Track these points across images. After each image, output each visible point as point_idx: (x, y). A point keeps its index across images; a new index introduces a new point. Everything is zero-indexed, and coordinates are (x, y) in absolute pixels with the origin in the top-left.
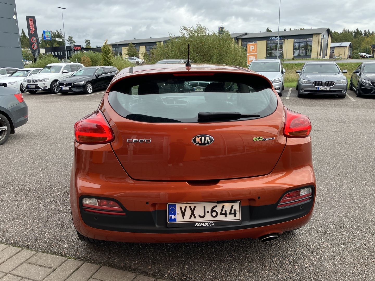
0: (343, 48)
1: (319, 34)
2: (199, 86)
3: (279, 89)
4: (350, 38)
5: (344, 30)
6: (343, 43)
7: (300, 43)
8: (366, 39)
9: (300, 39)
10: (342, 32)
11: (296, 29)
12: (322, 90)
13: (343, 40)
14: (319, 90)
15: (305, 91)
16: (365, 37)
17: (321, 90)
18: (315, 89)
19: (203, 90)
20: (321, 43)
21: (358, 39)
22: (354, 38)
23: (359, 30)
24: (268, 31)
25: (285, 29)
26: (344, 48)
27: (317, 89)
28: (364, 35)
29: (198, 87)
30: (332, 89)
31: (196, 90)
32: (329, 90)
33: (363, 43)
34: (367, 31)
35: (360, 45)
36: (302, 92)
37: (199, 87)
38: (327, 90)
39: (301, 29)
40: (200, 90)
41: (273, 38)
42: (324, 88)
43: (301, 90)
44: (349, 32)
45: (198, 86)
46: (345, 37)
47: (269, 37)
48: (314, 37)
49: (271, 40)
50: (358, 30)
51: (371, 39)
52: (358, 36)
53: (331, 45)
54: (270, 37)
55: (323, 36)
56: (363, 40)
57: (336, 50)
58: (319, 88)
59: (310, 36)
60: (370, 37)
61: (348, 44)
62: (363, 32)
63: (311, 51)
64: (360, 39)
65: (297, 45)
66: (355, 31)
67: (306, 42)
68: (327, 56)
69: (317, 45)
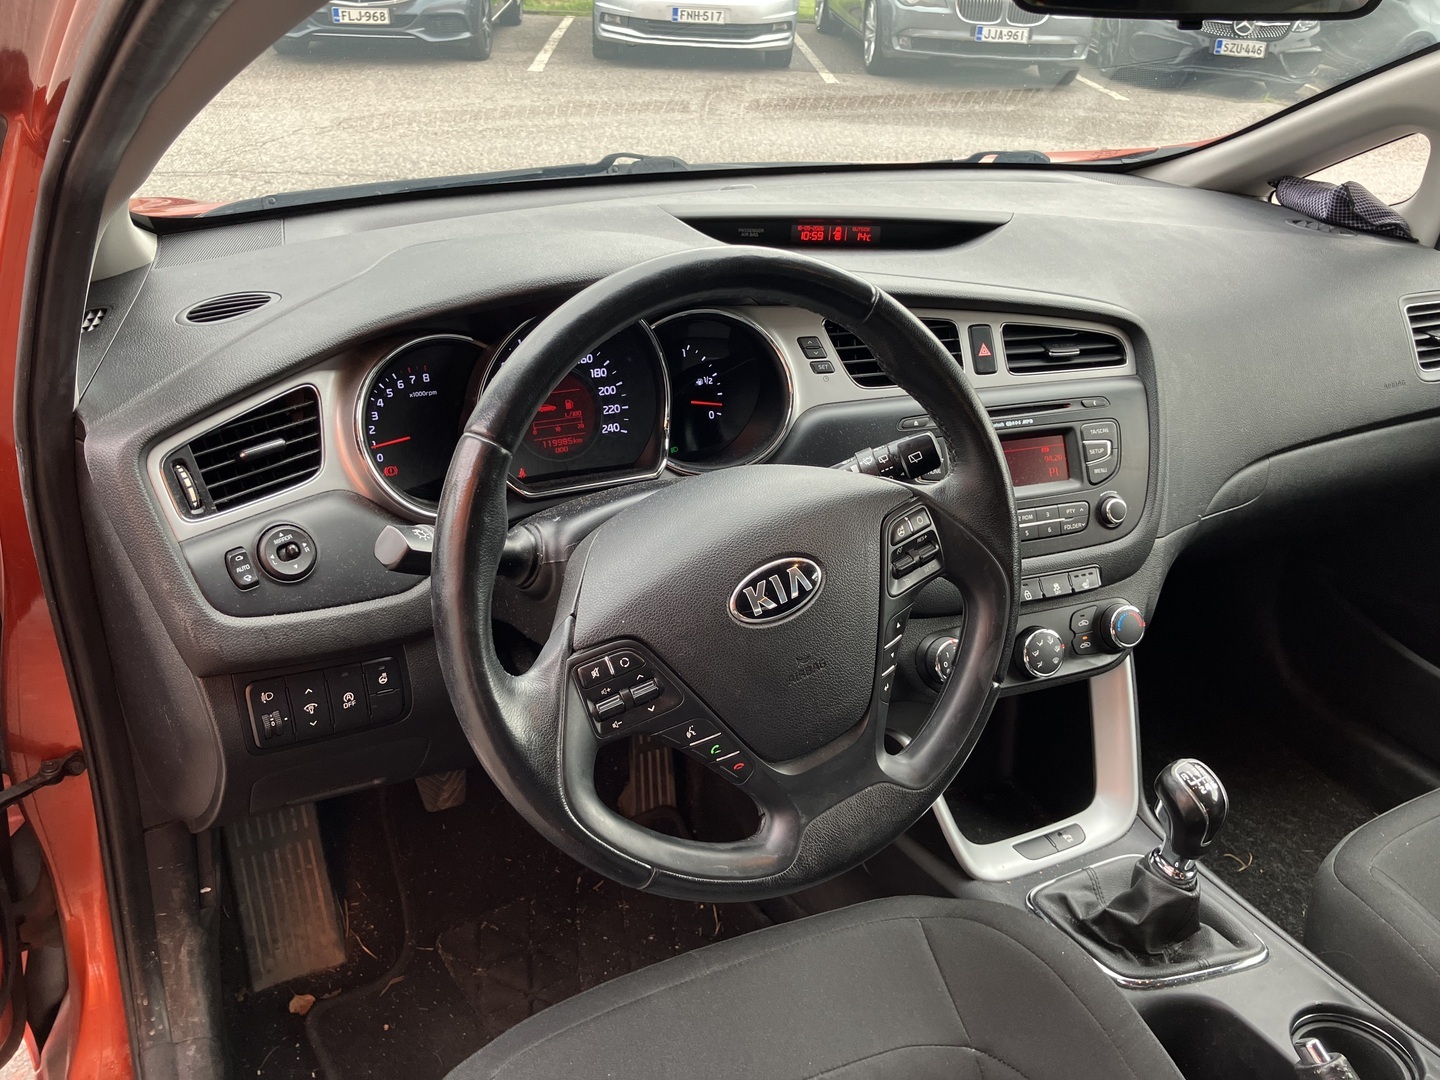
3: (785, 27)
12: (996, 40)
14: (983, 39)
15: (920, 42)
17: (990, 40)
18: (965, 35)
19: (387, 22)
27: (973, 34)
30: (1038, 38)
31: (346, 20)
32: (1025, 41)
36: (898, 48)
38: (1019, 41)
40: (371, 22)
42: (1005, 31)
43: (894, 40)
58: (985, 31)
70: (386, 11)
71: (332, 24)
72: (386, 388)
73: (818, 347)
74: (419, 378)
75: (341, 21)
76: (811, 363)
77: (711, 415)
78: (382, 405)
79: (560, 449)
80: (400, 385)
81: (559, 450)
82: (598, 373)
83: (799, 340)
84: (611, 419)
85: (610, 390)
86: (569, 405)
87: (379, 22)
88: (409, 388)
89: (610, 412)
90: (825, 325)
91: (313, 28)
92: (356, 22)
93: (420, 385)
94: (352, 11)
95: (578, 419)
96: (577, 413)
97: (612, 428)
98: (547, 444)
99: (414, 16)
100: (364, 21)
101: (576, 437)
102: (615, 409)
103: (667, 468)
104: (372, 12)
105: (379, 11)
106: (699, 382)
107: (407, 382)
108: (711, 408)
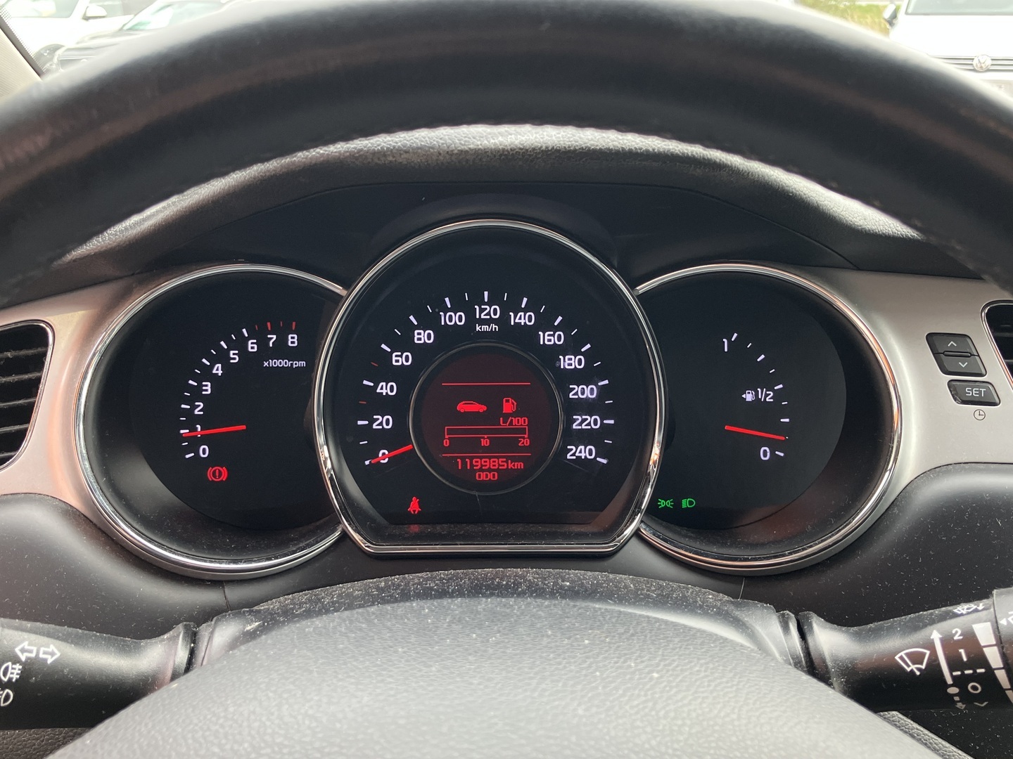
72: (229, 349)
73: (969, 355)
74: (282, 341)
76: (950, 383)
77: (765, 453)
78: (220, 372)
79: (483, 475)
80: (252, 346)
81: (483, 477)
82: (570, 362)
83: (931, 338)
84: (585, 437)
85: (587, 392)
86: (509, 406)
88: (265, 352)
89: (584, 427)
90: (987, 315)
93: (281, 350)
95: (522, 431)
96: (522, 422)
97: (584, 452)
98: (464, 463)
101: (514, 459)
102: (590, 422)
103: (637, 534)
106: (749, 397)
107: (262, 343)
108: (767, 443)
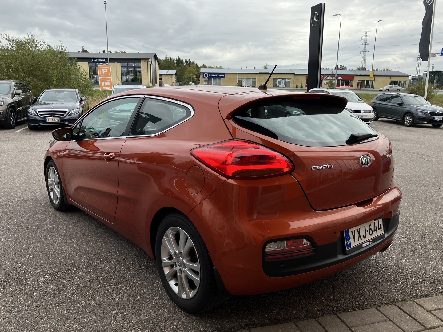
0: (169, 76)
1: (147, 59)
2: (53, 115)
4: (173, 66)
5: (166, 58)
6: (169, 71)
7: (128, 67)
8: (188, 68)
9: (127, 63)
10: (165, 60)
11: (117, 52)
13: (167, 67)
16: (187, 66)
19: (59, 121)
20: (150, 69)
21: (181, 68)
22: (177, 66)
23: (181, 60)
24: (84, 51)
25: (104, 51)
26: (171, 76)
28: (185, 63)
29: (51, 117)
31: (49, 121)
33: (186, 72)
34: (188, 61)
35: (183, 74)
37: (53, 117)
39: (122, 52)
40: (55, 121)
41: (96, 60)
44: (171, 60)
45: (51, 115)
46: (168, 65)
47: (91, 59)
48: (142, 62)
49: (93, 62)
50: (179, 58)
51: (192, 69)
52: (180, 64)
53: (159, 72)
54: (93, 58)
55: (151, 61)
56: (186, 69)
57: (163, 78)
59: (138, 60)
60: (192, 67)
61: (174, 72)
62: (184, 61)
63: (141, 77)
64: (182, 68)
65: (124, 69)
66: (177, 59)
67: (135, 67)
68: (156, 84)
69: (146, 71)
70: (59, 119)
71: (45, 122)
75: (48, 121)
87: (57, 121)
91: (40, 123)
92: (52, 121)
94: (51, 119)
99: (66, 120)
100: (53, 121)
104: (55, 119)
105: (57, 119)
